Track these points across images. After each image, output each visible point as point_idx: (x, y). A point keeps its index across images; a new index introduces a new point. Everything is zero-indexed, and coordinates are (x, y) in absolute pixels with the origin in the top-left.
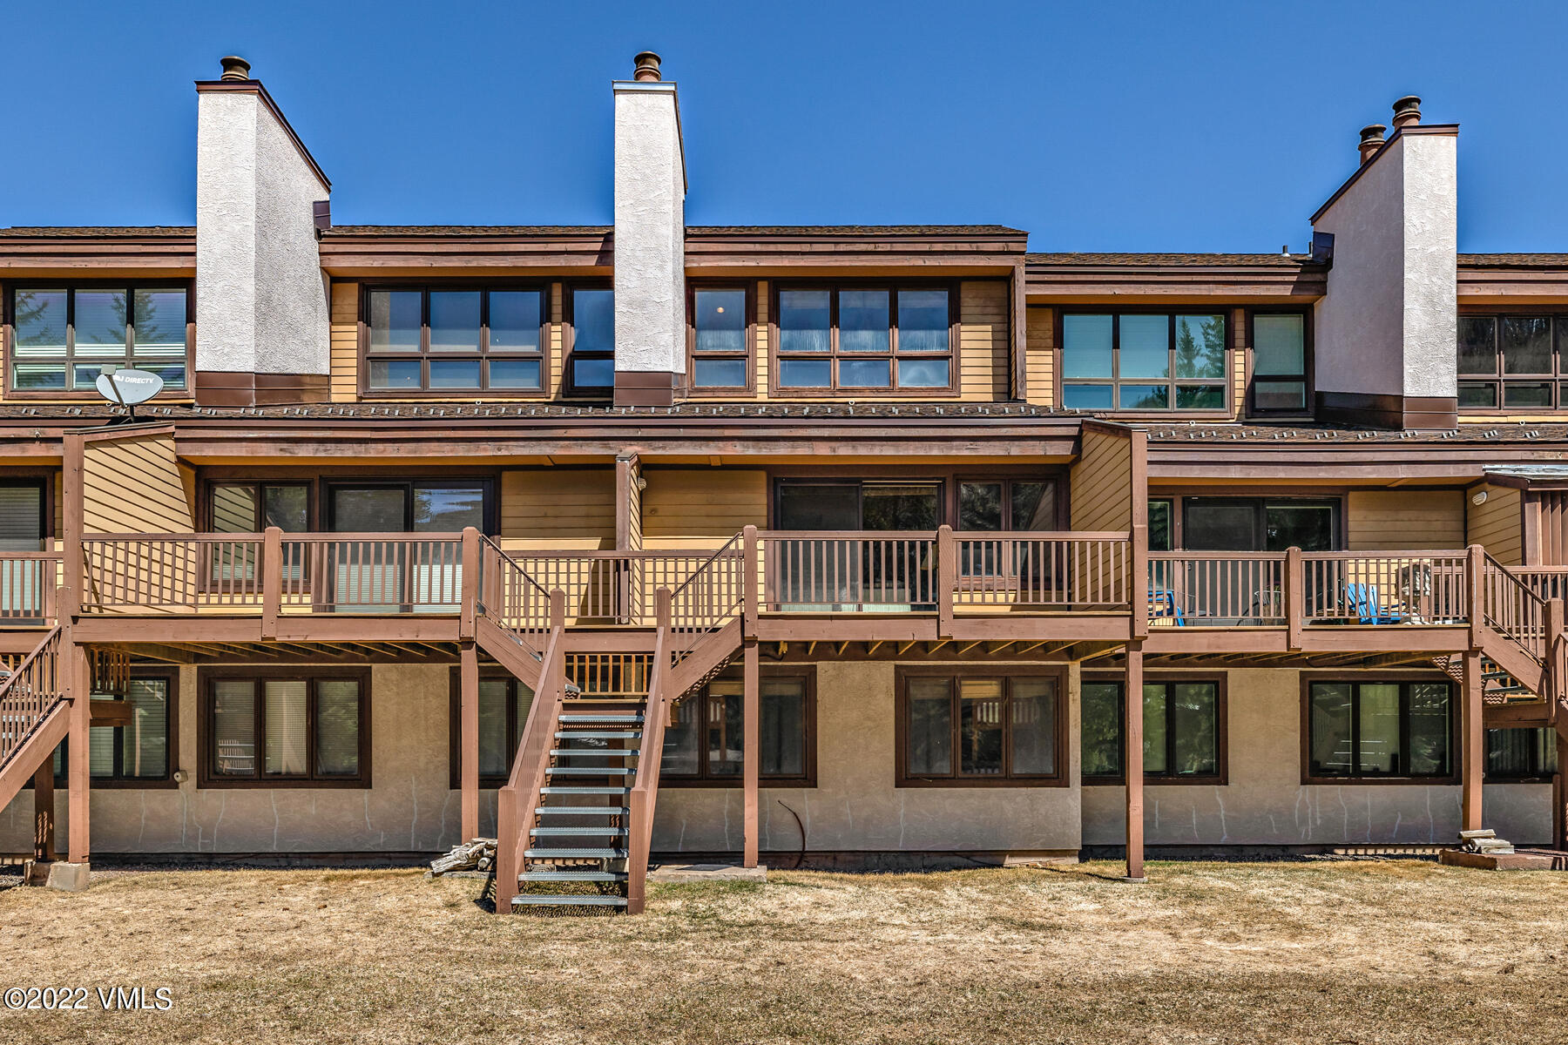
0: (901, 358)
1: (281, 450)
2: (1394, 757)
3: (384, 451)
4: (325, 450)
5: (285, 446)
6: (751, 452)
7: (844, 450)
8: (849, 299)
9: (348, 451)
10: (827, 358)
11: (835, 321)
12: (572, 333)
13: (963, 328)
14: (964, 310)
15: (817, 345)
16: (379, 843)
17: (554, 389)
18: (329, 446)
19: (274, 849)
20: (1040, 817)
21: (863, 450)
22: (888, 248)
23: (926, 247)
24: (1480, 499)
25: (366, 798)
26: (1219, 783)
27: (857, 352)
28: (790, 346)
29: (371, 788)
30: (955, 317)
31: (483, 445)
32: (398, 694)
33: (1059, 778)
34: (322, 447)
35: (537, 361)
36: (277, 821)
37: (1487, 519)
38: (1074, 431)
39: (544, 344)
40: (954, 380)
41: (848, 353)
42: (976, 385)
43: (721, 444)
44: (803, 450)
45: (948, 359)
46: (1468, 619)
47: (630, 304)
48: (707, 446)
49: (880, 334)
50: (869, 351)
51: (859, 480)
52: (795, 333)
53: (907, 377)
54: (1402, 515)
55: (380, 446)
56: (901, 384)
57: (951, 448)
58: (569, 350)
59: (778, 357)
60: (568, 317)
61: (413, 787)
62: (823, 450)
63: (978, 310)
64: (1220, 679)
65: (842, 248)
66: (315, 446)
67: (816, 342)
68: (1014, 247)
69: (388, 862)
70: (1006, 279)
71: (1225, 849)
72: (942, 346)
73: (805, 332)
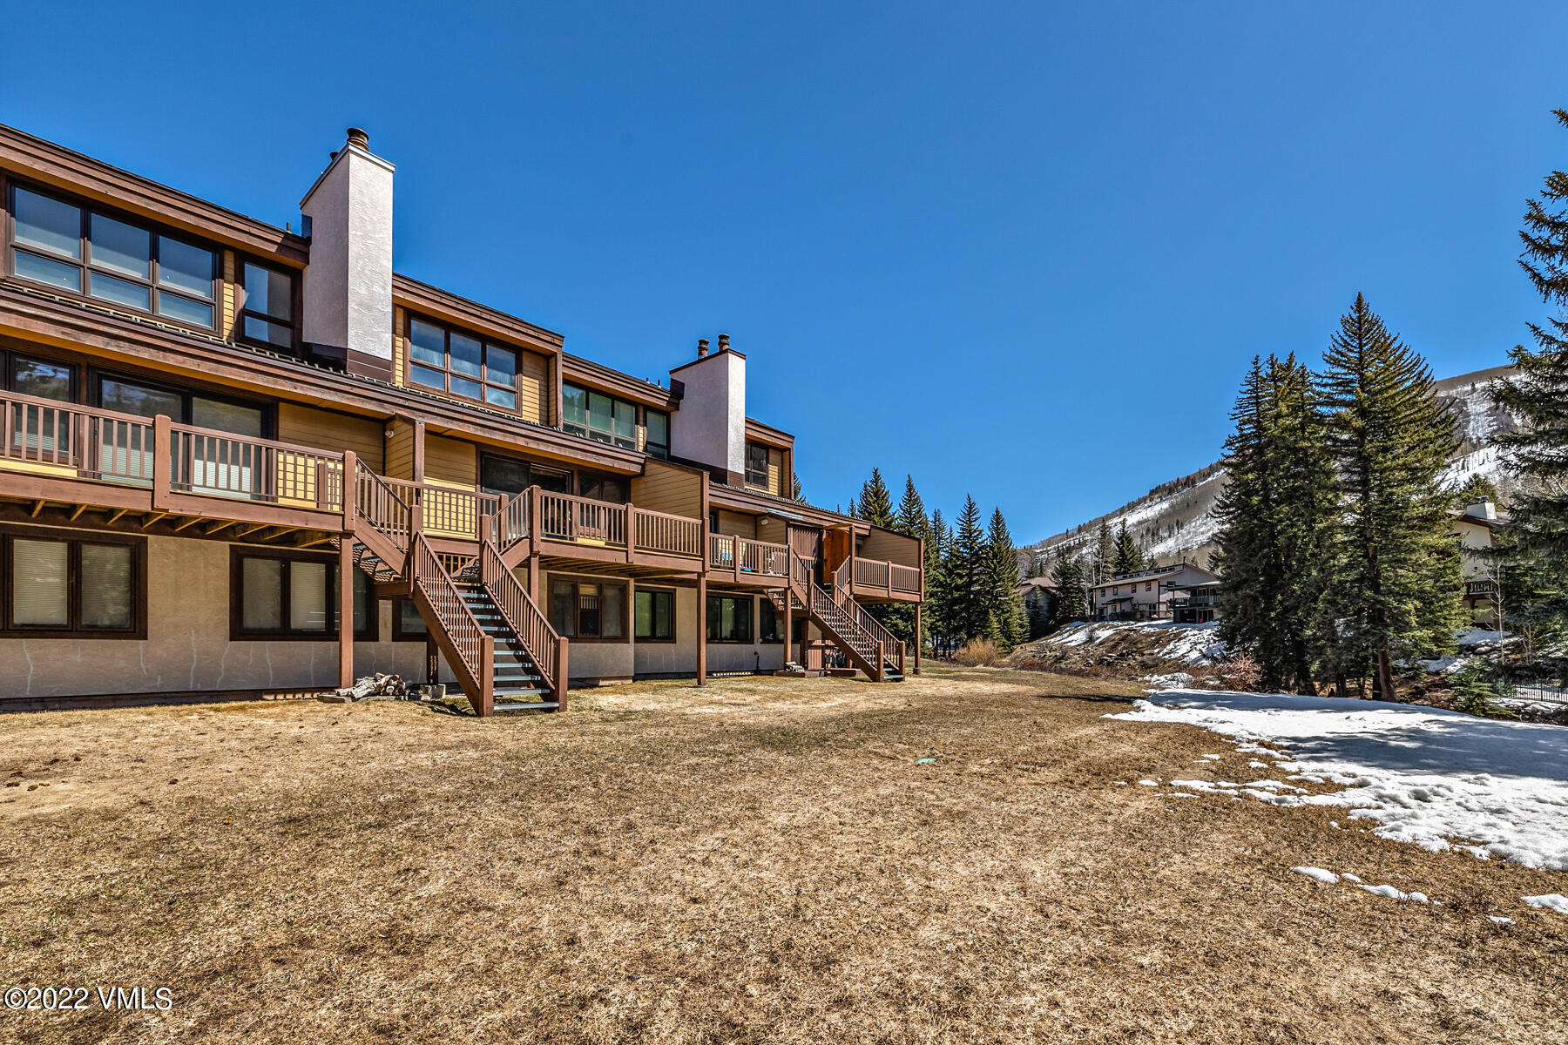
0: (488, 385)
1: (63, 333)
2: (732, 632)
4: (117, 346)
5: (68, 330)
6: (479, 433)
7: (533, 445)
8: (456, 339)
10: (444, 372)
11: (447, 349)
12: (243, 296)
13: (524, 378)
14: (524, 368)
15: (436, 361)
16: (158, 685)
17: (226, 333)
18: (122, 344)
19: (28, 694)
20: (617, 659)
21: (543, 447)
22: (488, 317)
23: (510, 325)
24: (765, 522)
25: (141, 648)
26: (673, 642)
27: (462, 373)
28: (418, 357)
29: (146, 639)
30: (519, 369)
31: (281, 381)
32: (176, 562)
33: (624, 638)
34: (113, 342)
35: (212, 307)
36: (32, 669)
37: (767, 531)
38: (642, 461)
39: (218, 295)
40: (519, 406)
41: (456, 372)
42: (531, 411)
43: (461, 424)
44: (509, 439)
45: (515, 393)
46: (788, 574)
48: (452, 423)
49: (476, 367)
50: (469, 375)
51: (529, 462)
52: (422, 349)
53: (492, 397)
54: (738, 524)
56: (488, 400)
57: (587, 456)
58: (241, 306)
59: (410, 361)
60: (239, 279)
61: (193, 639)
62: (521, 442)
63: (531, 370)
64: (673, 592)
65: (460, 307)
66: (106, 339)
67: (436, 359)
68: (557, 342)
69: (164, 701)
70: (548, 358)
71: (674, 675)
72: (511, 384)
73: (428, 351)
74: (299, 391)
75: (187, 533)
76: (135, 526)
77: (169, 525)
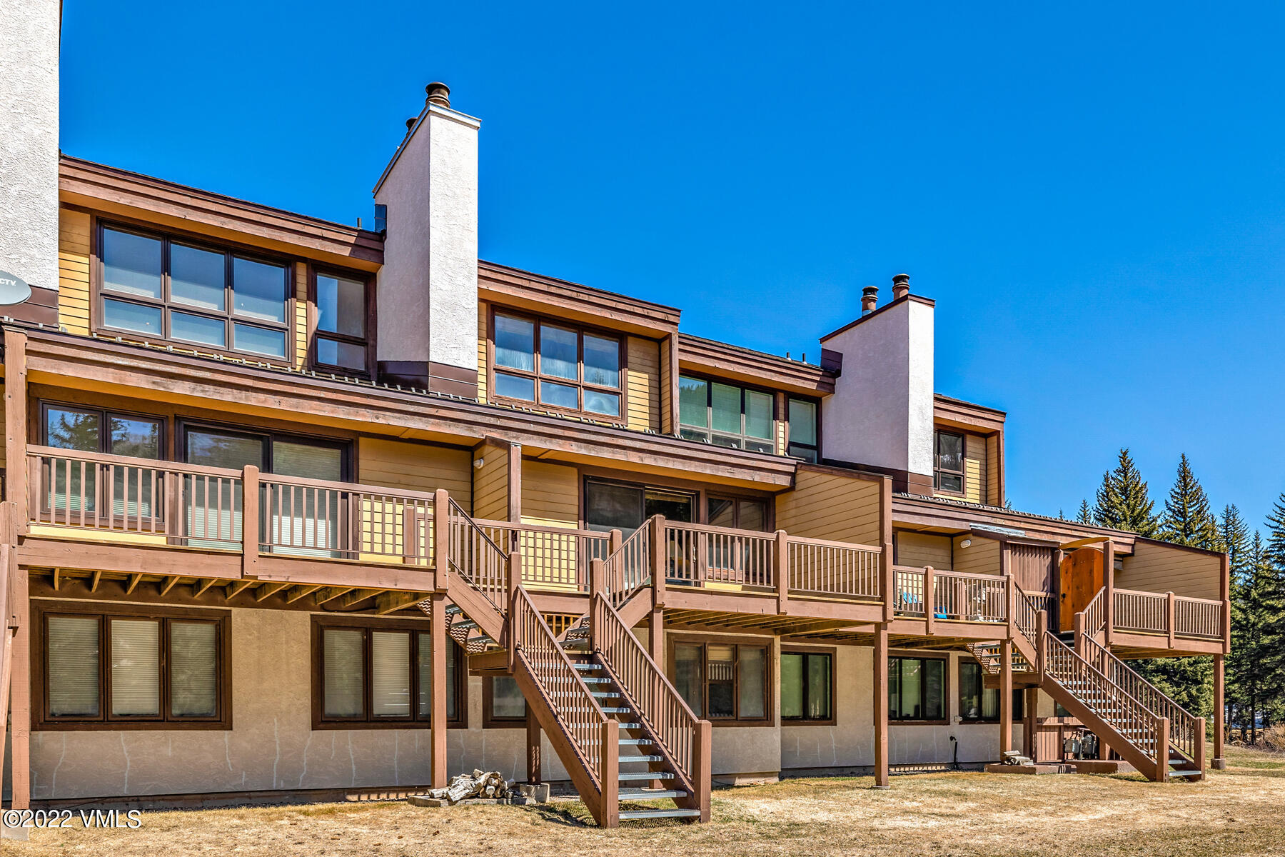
0: (586, 388)
1: (154, 383)
2: (917, 707)
3: (265, 401)
4: (203, 391)
5: (158, 379)
6: (583, 452)
7: (649, 460)
8: (548, 332)
9: (229, 396)
10: (533, 378)
11: (537, 348)
12: (316, 313)
13: (629, 373)
14: (630, 359)
15: (524, 365)
16: (242, 782)
17: (300, 362)
18: (207, 387)
19: (125, 792)
20: (757, 748)
21: (662, 462)
23: (613, 304)
24: (966, 544)
25: (226, 740)
26: (832, 725)
27: (554, 377)
28: (503, 362)
29: (231, 729)
30: (623, 363)
31: (362, 411)
32: (259, 638)
33: (767, 720)
34: (199, 387)
35: (284, 332)
36: (129, 764)
37: (970, 557)
38: (792, 469)
39: (290, 316)
40: (622, 411)
41: (547, 376)
42: (638, 417)
43: (561, 441)
44: (620, 456)
45: (619, 394)
46: (1007, 620)
47: (442, 304)
48: (550, 442)
49: (572, 366)
50: (562, 378)
51: (643, 485)
52: (507, 352)
53: (590, 403)
54: (925, 550)
55: (262, 396)
56: (585, 409)
57: (718, 470)
58: (314, 329)
59: (494, 369)
60: (312, 296)
61: (276, 729)
62: (634, 458)
63: (639, 361)
64: (832, 652)
65: (553, 290)
66: (192, 385)
67: (523, 362)
68: (672, 319)
69: (248, 801)
70: (661, 341)
71: (834, 770)
72: (614, 384)
73: (514, 352)
74: (381, 421)
75: (268, 604)
76: (220, 598)
77: (255, 594)
